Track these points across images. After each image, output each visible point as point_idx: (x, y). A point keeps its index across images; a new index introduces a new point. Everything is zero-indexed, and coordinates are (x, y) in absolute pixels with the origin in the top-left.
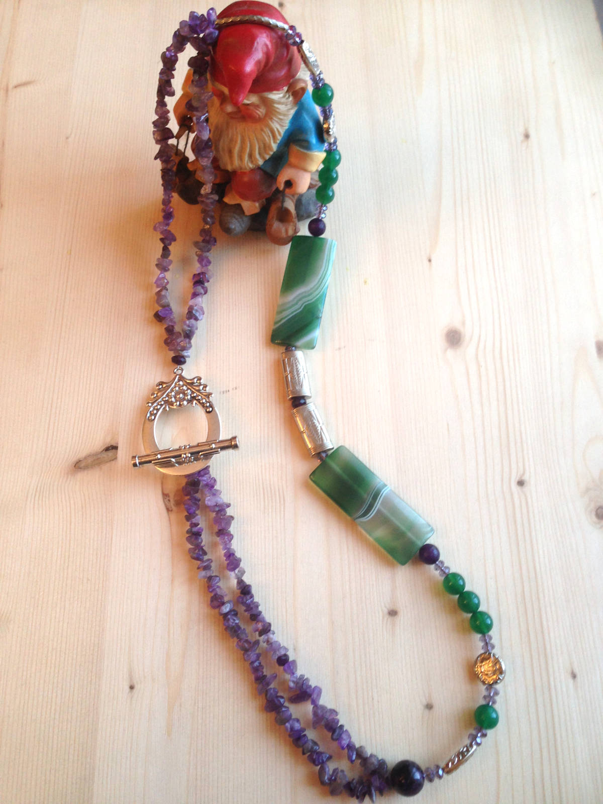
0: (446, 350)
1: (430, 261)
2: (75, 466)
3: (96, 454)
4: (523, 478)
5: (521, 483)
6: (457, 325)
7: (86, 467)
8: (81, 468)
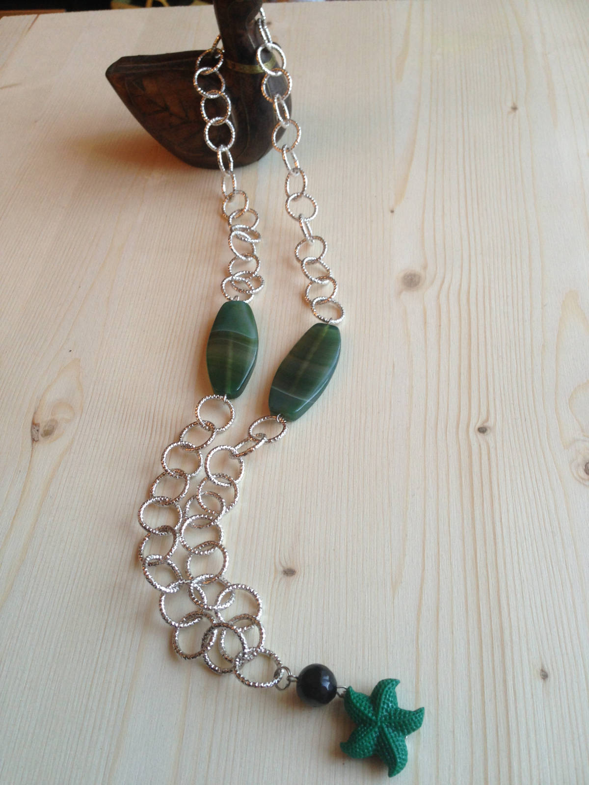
0: (400, 293)
4: (486, 425)
5: (482, 430)
6: (417, 269)
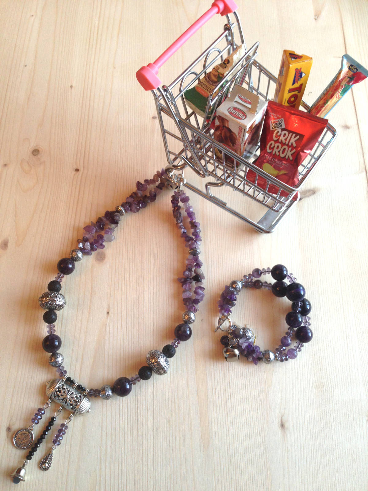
1: (108, 313)
2: (315, 191)
3: (306, 197)
7: (309, 191)
8: (312, 190)
